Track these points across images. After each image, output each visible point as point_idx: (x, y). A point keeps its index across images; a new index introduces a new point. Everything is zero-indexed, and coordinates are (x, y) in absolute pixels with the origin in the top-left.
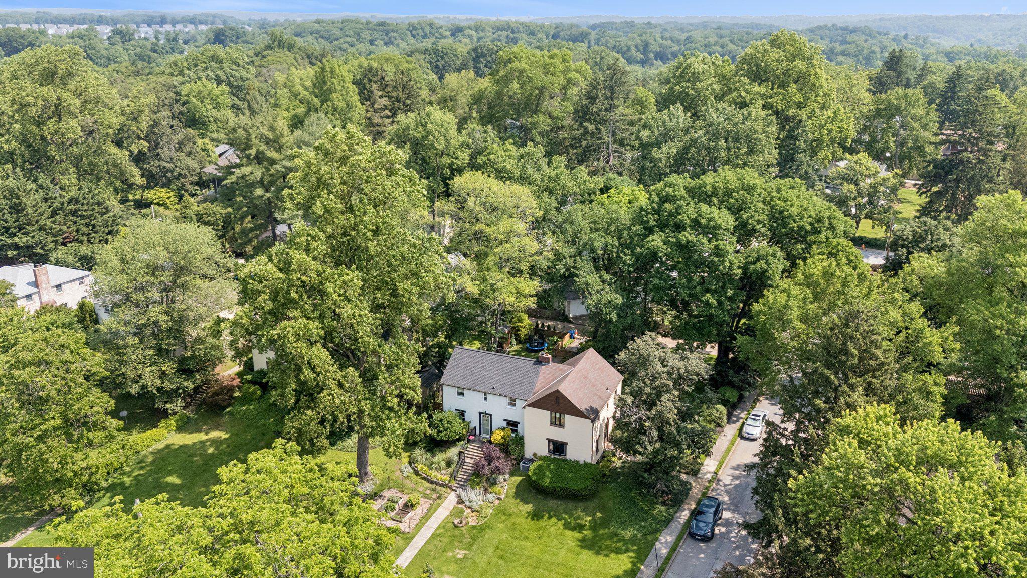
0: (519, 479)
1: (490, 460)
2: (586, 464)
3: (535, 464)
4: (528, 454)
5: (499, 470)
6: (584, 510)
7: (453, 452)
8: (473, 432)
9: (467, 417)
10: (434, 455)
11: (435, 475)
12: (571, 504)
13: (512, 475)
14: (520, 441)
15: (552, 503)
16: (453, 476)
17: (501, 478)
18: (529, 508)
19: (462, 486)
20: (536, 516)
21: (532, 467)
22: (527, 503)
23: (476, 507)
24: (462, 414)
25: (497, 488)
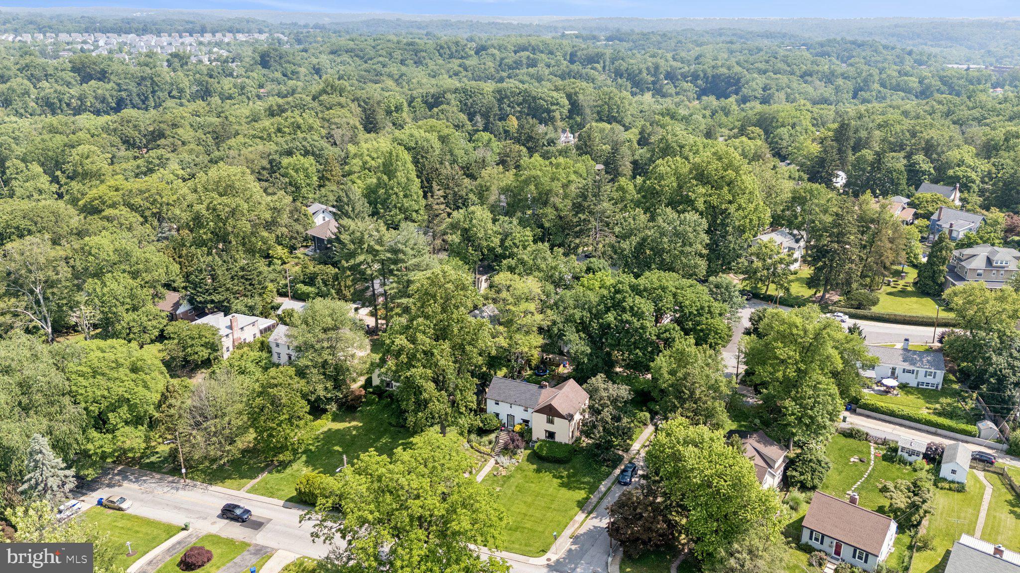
0: (529, 451)
1: (513, 441)
2: (566, 444)
3: (538, 444)
4: (534, 438)
5: (518, 447)
6: (564, 468)
7: (492, 436)
8: (504, 425)
9: (500, 417)
10: (481, 438)
11: (482, 449)
12: (557, 466)
13: (525, 449)
14: (530, 431)
15: (546, 465)
16: (493, 449)
17: (519, 451)
18: (535, 466)
19: (498, 455)
20: (538, 471)
21: (536, 445)
22: (533, 464)
23: (505, 466)
24: (497, 415)
25: (517, 456)
